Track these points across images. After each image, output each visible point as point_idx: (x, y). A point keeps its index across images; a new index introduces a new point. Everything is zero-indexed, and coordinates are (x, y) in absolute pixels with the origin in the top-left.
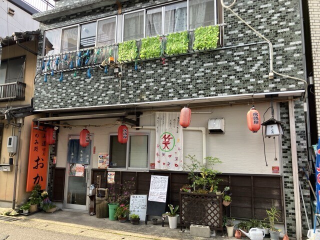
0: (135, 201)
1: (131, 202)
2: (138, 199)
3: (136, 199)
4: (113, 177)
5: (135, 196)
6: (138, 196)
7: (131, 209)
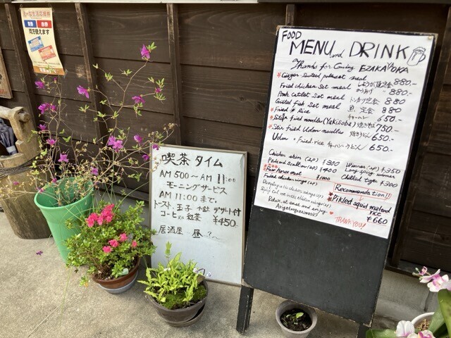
0: (177, 181)
1: (157, 184)
2: (191, 168)
3: (182, 168)
4: (49, 39)
5: (177, 151)
6: (192, 153)
7: (158, 219)
